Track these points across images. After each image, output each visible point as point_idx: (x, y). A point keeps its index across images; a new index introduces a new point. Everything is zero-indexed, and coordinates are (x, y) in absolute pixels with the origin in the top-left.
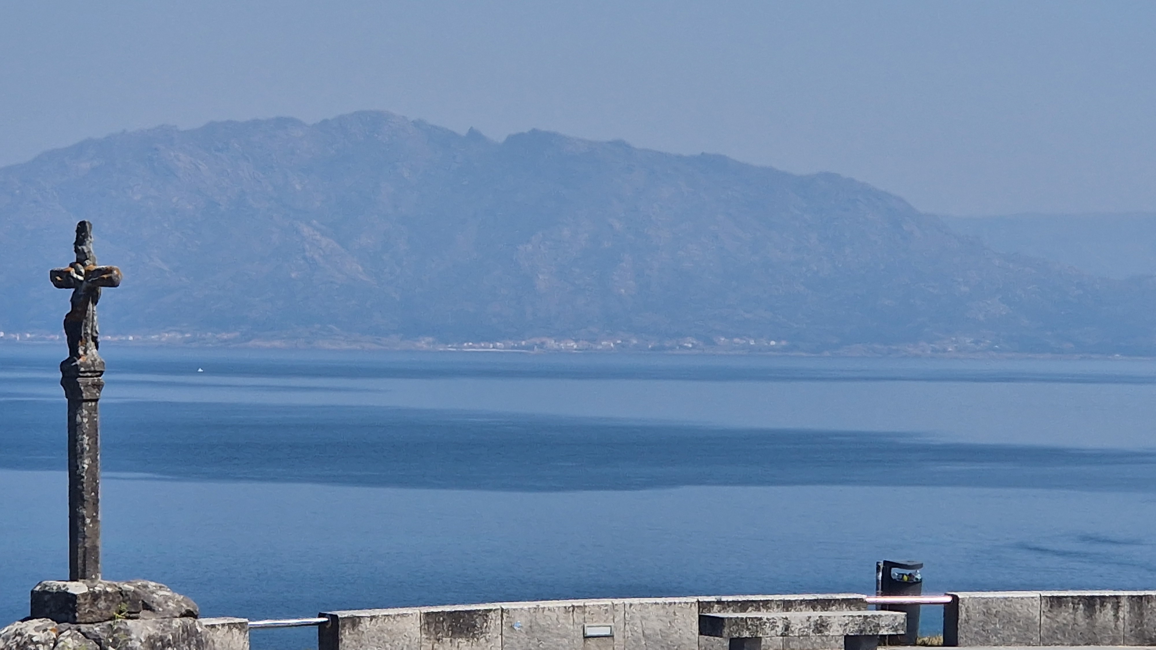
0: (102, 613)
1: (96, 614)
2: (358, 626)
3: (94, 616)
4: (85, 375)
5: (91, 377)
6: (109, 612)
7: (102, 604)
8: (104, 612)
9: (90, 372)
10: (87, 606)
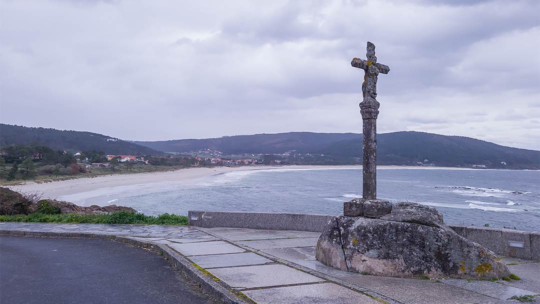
0: (354, 212)
1: (351, 212)
7: (354, 209)
10: (348, 208)
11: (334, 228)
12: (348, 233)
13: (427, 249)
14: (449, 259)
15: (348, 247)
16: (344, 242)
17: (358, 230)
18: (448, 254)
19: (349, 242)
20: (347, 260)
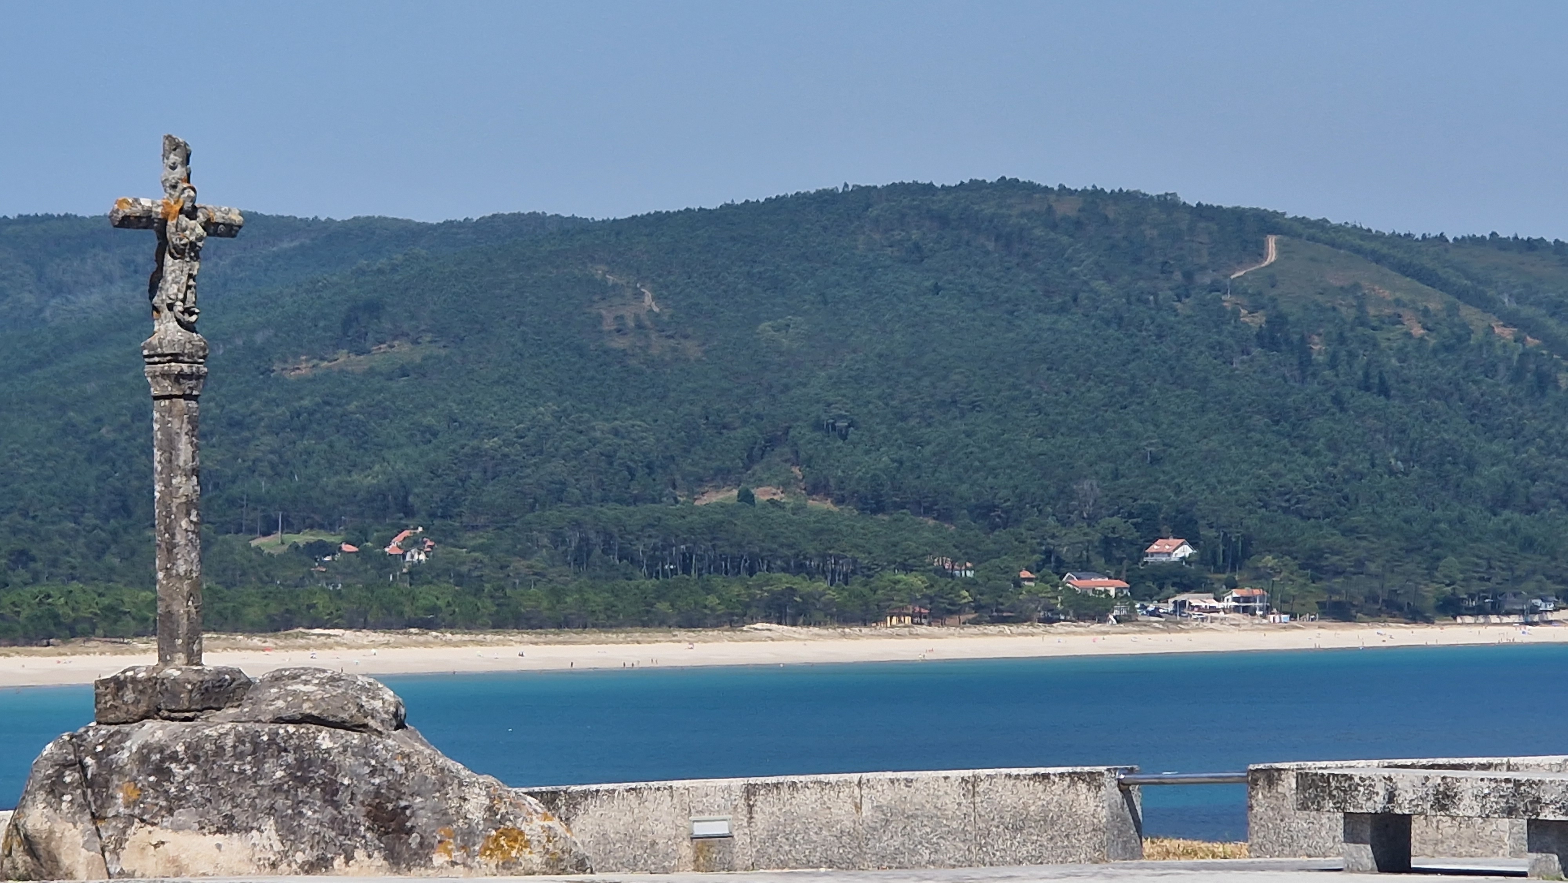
0: (128, 710)
1: (120, 711)
2: (1277, 784)
3: (118, 713)
4: (152, 360)
5: (159, 363)
6: (137, 708)
7: (129, 696)
8: (131, 708)
9: (159, 356)
10: (109, 697)
11: (67, 765)
12: (111, 772)
13: (343, 797)
14: (409, 824)
15: (111, 813)
16: (99, 803)
17: (143, 756)
18: (406, 808)
19: (113, 797)
20: (107, 854)
